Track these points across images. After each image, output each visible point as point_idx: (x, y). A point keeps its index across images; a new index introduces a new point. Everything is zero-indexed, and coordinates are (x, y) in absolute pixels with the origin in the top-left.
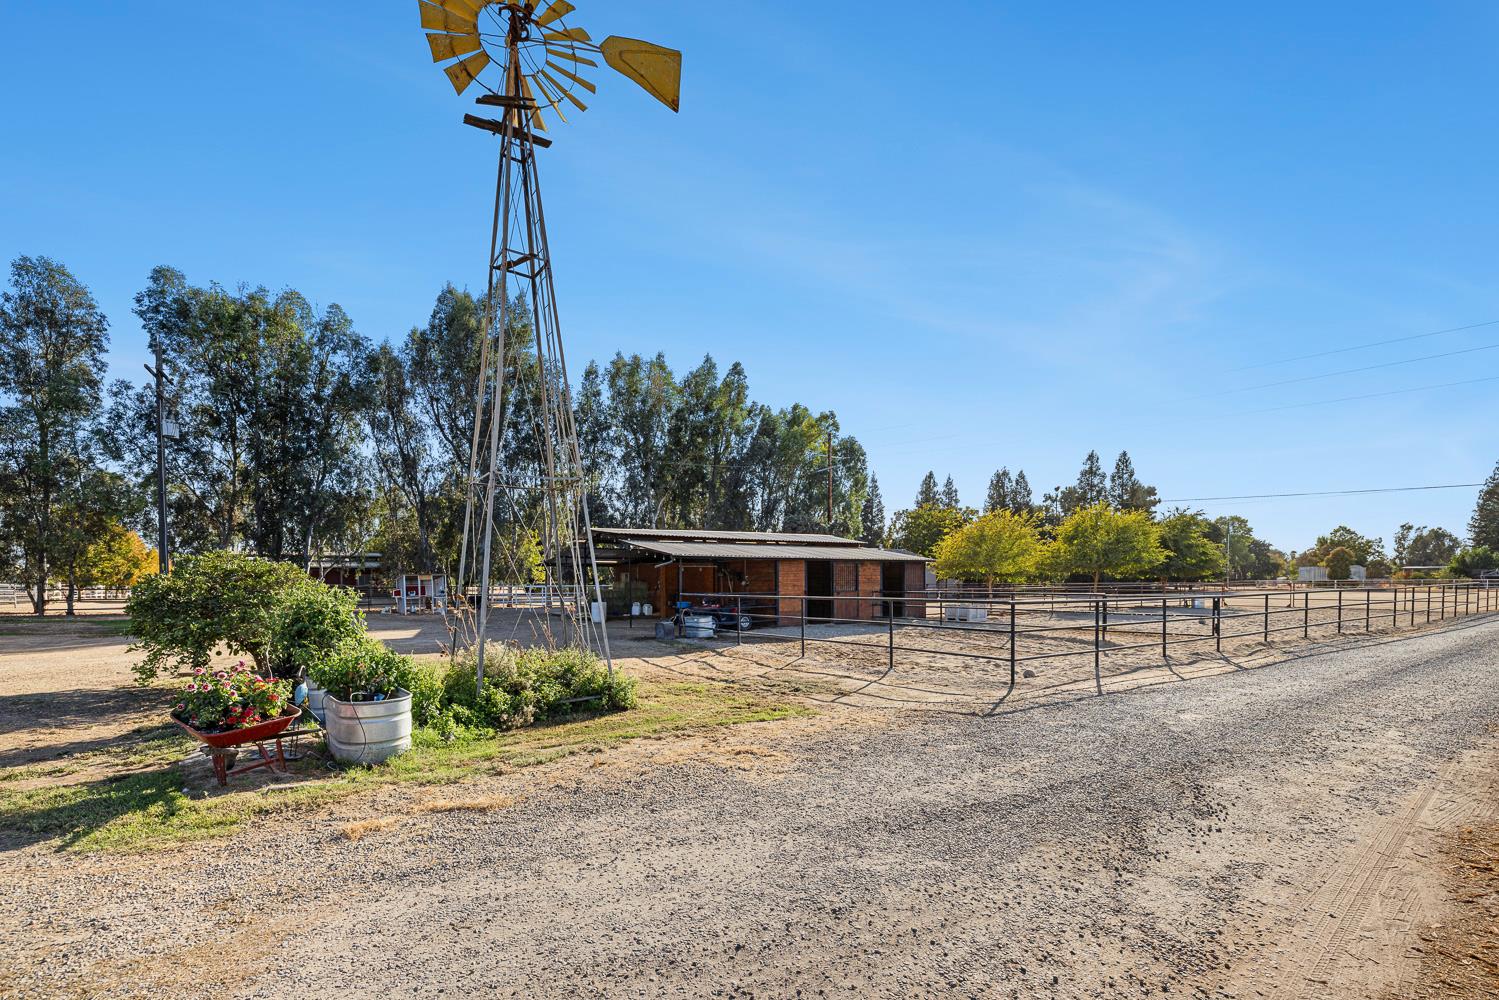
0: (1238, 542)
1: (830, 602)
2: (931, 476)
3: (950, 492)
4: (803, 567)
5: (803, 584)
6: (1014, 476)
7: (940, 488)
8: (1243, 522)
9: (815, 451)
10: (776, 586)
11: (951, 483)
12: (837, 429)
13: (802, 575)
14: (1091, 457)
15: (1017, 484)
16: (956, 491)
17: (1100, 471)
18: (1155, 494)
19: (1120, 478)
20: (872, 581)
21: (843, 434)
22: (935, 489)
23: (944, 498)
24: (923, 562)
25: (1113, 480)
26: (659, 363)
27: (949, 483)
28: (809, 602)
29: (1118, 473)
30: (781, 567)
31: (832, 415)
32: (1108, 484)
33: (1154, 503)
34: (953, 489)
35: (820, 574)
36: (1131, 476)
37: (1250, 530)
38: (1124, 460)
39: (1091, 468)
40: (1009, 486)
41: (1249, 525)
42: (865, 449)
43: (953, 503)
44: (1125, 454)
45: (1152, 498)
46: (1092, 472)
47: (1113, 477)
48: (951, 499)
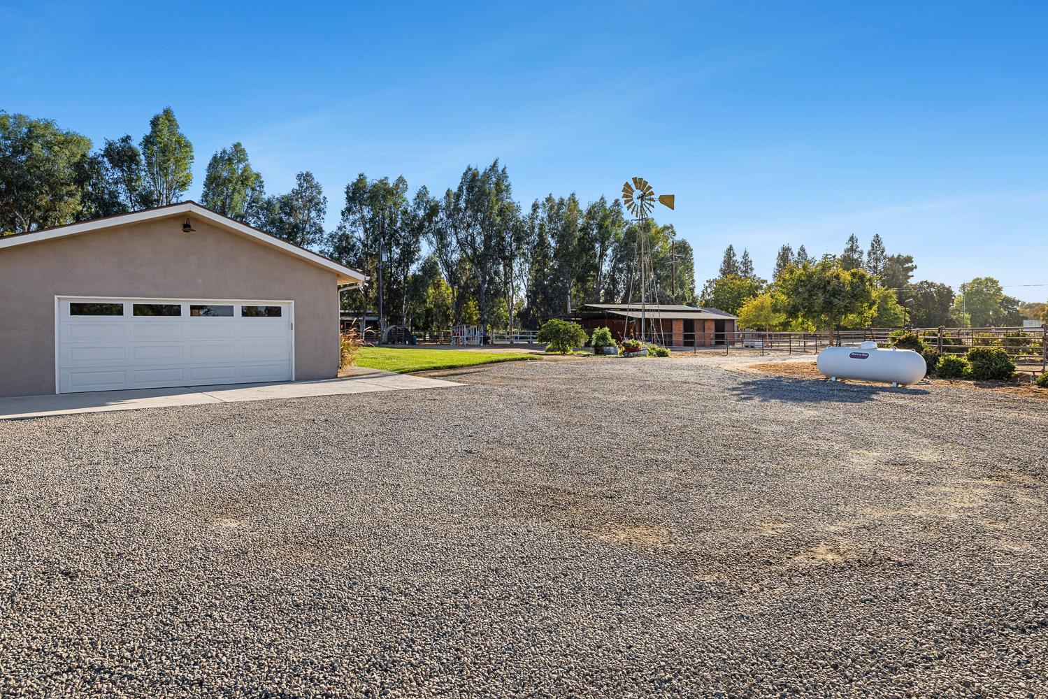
0: (990, 299)
1: (694, 335)
2: (731, 249)
3: (747, 263)
4: (682, 322)
5: (682, 329)
6: (795, 251)
7: (739, 258)
8: (994, 282)
9: (662, 247)
10: (672, 329)
11: (747, 255)
12: (675, 235)
13: (682, 326)
14: (852, 239)
15: (799, 255)
16: (751, 261)
17: (859, 249)
18: (912, 262)
19: (874, 254)
20: (711, 331)
21: (678, 238)
22: (734, 259)
23: (741, 266)
24: (733, 320)
25: (869, 255)
26: (573, 199)
27: (746, 255)
28: (685, 335)
29: (873, 250)
30: (674, 322)
31: (672, 227)
32: (865, 258)
33: (912, 269)
34: (749, 260)
35: (689, 324)
36: (883, 252)
37: (1000, 289)
38: (877, 241)
39: (852, 246)
40: (794, 257)
41: (1000, 285)
42: (692, 247)
43: (749, 271)
44: (877, 236)
45: (910, 265)
46: (852, 250)
47: (870, 253)
48: (747, 267)
